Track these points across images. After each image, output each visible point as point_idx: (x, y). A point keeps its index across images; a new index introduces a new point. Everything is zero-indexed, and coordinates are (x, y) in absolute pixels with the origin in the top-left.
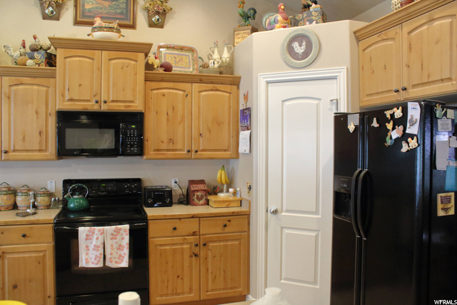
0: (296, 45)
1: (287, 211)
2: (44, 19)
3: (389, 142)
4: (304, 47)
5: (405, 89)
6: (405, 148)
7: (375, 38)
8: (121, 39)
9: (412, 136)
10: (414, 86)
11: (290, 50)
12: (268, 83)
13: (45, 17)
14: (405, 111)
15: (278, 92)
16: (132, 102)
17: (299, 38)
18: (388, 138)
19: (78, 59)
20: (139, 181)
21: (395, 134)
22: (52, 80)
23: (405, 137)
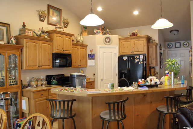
0: (107, 39)
1: (105, 79)
2: (40, 21)
3: (136, 62)
4: (109, 40)
5: (133, 52)
6: (140, 63)
7: (124, 41)
8: (63, 31)
9: (141, 61)
10: (135, 52)
11: (105, 40)
12: (100, 48)
13: (41, 20)
14: (139, 57)
15: (102, 50)
16: (70, 51)
17: (108, 38)
18: (135, 62)
19: (59, 37)
20: (63, 75)
21: (137, 61)
22: (52, 43)
23: (140, 61)
